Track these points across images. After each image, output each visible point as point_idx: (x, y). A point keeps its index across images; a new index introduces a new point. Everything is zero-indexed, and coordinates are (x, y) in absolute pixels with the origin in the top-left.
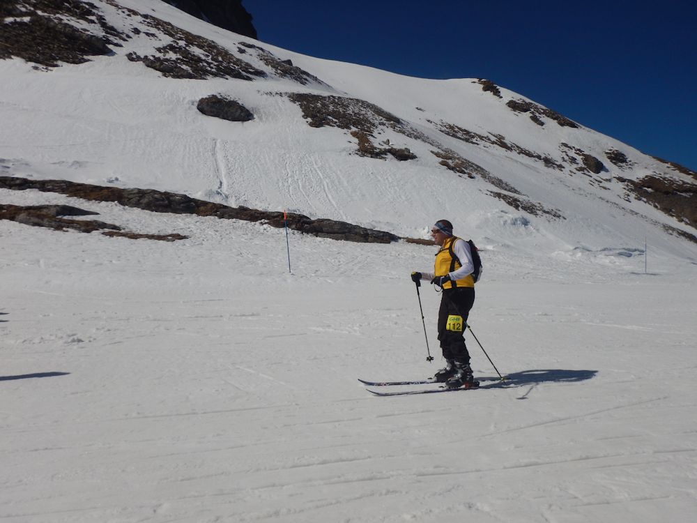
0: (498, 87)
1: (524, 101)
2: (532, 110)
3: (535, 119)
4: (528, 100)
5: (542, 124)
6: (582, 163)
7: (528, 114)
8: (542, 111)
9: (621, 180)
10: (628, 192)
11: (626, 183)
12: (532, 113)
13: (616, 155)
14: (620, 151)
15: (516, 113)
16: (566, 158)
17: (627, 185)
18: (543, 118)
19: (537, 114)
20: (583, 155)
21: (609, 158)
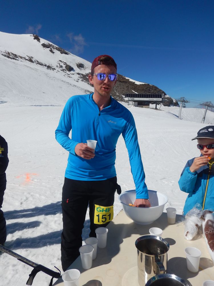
0: (40, 38)
1: (49, 44)
2: (51, 47)
3: (51, 51)
4: (51, 43)
5: (53, 53)
6: (65, 68)
7: (49, 49)
8: (55, 48)
9: (79, 74)
10: (79, 78)
11: (80, 75)
12: (51, 48)
13: (80, 65)
14: (82, 63)
15: (44, 48)
16: (59, 66)
17: (80, 76)
18: (55, 51)
19: (53, 49)
20: (66, 65)
21: (77, 66)
